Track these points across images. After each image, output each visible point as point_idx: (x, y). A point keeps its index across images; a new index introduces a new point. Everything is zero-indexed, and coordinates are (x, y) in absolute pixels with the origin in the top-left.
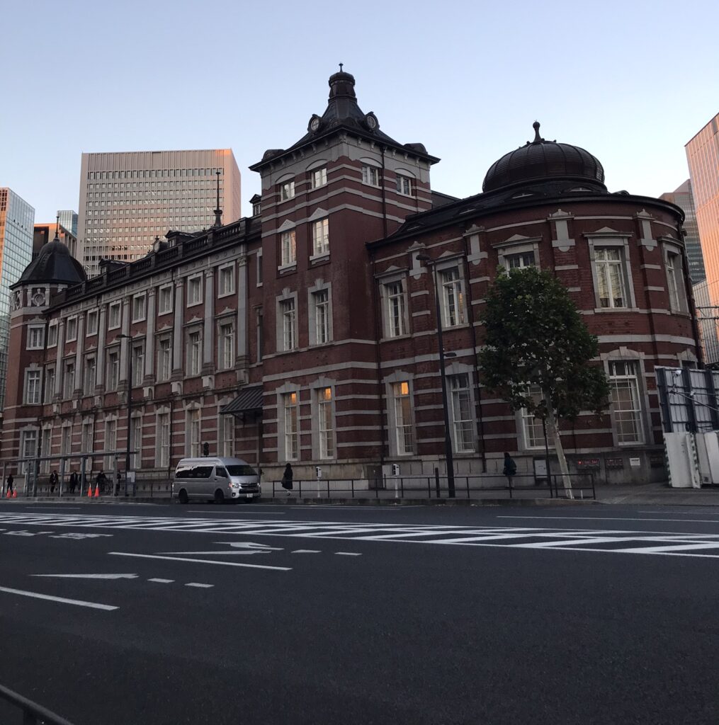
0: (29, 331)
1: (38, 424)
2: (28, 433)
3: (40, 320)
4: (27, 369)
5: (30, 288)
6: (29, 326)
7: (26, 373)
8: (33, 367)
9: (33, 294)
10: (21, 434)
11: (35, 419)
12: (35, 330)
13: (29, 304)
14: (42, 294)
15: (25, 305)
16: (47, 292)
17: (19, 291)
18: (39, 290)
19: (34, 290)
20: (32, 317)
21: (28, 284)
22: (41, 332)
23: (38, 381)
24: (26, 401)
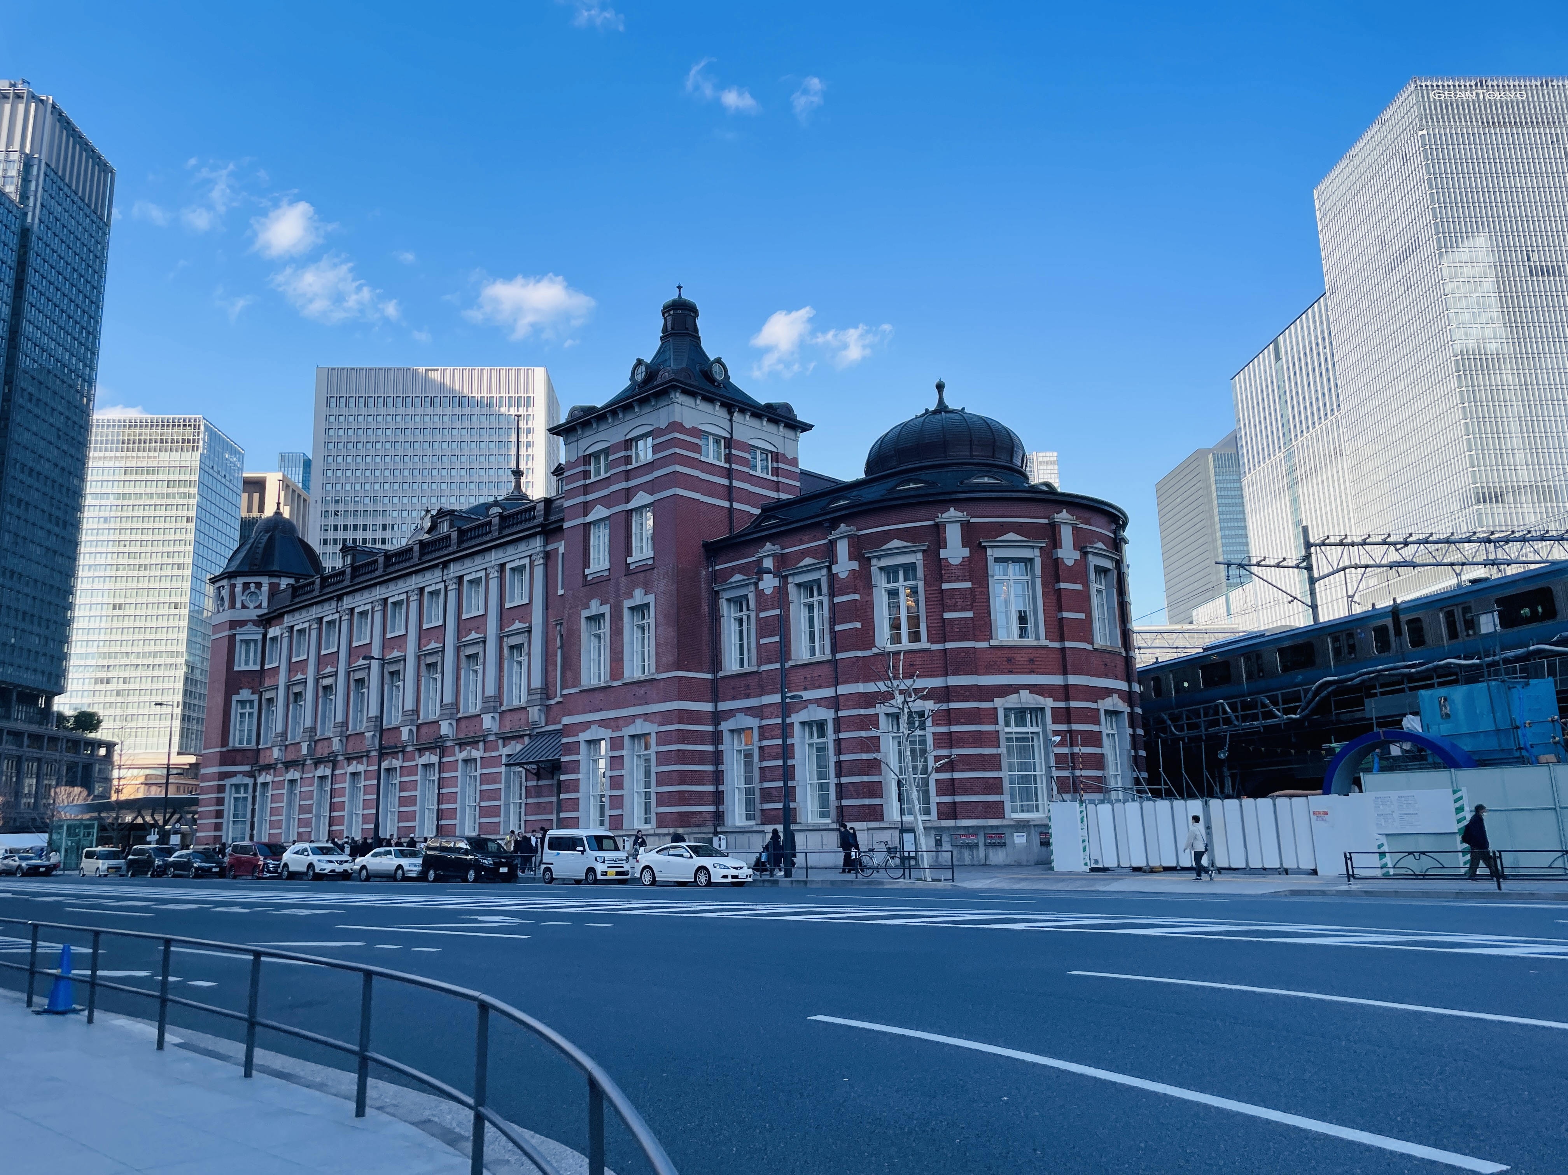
0: (238, 644)
1: (251, 774)
2: (237, 787)
3: (255, 629)
4: (235, 698)
5: (239, 582)
6: (237, 636)
7: (234, 703)
8: (245, 694)
9: (244, 591)
10: (227, 788)
11: (247, 768)
12: (247, 642)
13: (238, 605)
14: (257, 591)
15: (232, 606)
16: (265, 588)
17: (223, 587)
18: (252, 585)
19: (246, 586)
20: (242, 623)
21: (235, 577)
22: (256, 645)
23: (250, 714)
24: (234, 742)
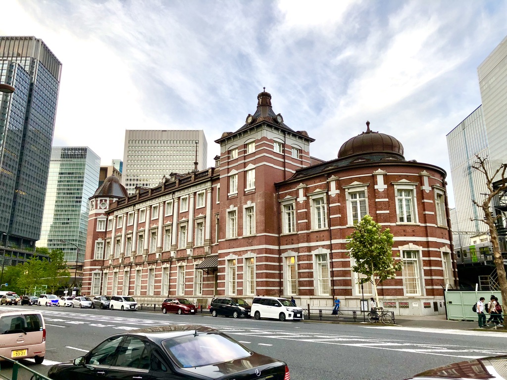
0: (98, 222)
1: (101, 270)
2: (96, 274)
3: (104, 216)
4: (96, 241)
5: (99, 199)
6: (98, 219)
7: (96, 243)
8: (100, 240)
9: (100, 203)
10: (93, 274)
11: (100, 267)
12: (101, 221)
13: (98, 208)
14: (105, 203)
15: (96, 208)
16: (108, 202)
17: (93, 201)
18: (103, 201)
19: (101, 201)
20: (100, 214)
21: (98, 197)
22: (104, 222)
23: (102, 247)
24: (95, 258)
